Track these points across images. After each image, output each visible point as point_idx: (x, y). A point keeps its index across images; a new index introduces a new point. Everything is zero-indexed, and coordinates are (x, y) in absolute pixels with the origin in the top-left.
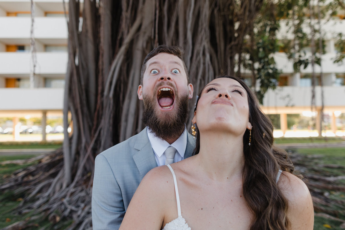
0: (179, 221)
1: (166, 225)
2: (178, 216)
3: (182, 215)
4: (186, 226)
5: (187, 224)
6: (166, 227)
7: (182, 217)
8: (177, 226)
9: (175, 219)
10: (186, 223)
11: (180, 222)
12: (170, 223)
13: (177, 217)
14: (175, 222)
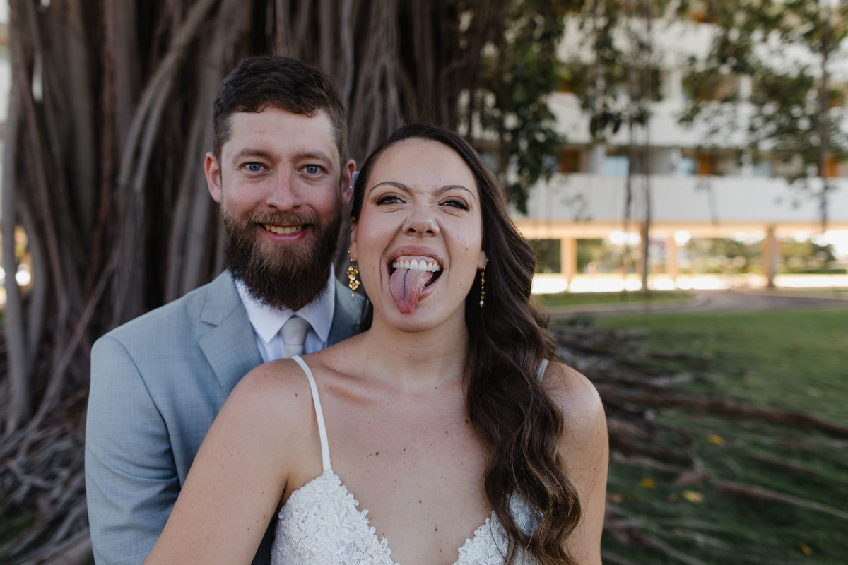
0: (327, 482)
1: (293, 495)
2: (323, 471)
3: (332, 468)
4: (343, 491)
5: (344, 486)
6: (294, 499)
7: (331, 471)
8: (319, 493)
9: (315, 479)
10: (341, 485)
11: (328, 484)
12: (302, 489)
13: (321, 473)
14: (317, 484)
